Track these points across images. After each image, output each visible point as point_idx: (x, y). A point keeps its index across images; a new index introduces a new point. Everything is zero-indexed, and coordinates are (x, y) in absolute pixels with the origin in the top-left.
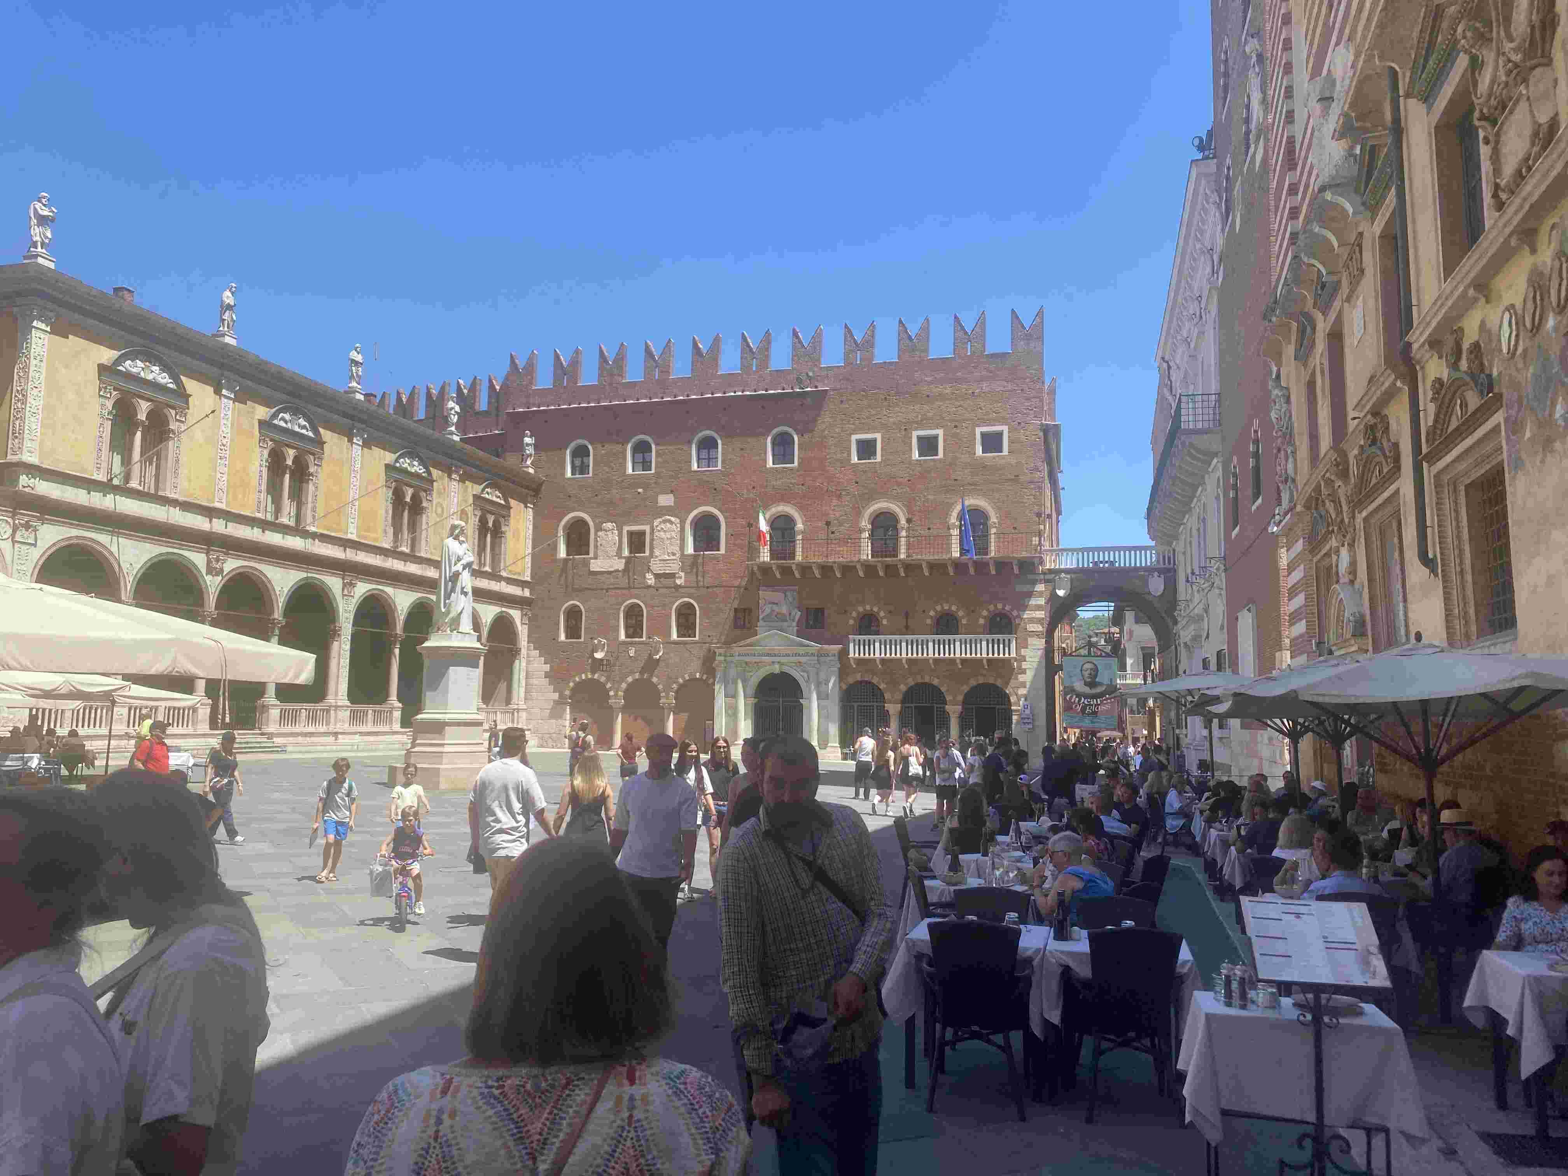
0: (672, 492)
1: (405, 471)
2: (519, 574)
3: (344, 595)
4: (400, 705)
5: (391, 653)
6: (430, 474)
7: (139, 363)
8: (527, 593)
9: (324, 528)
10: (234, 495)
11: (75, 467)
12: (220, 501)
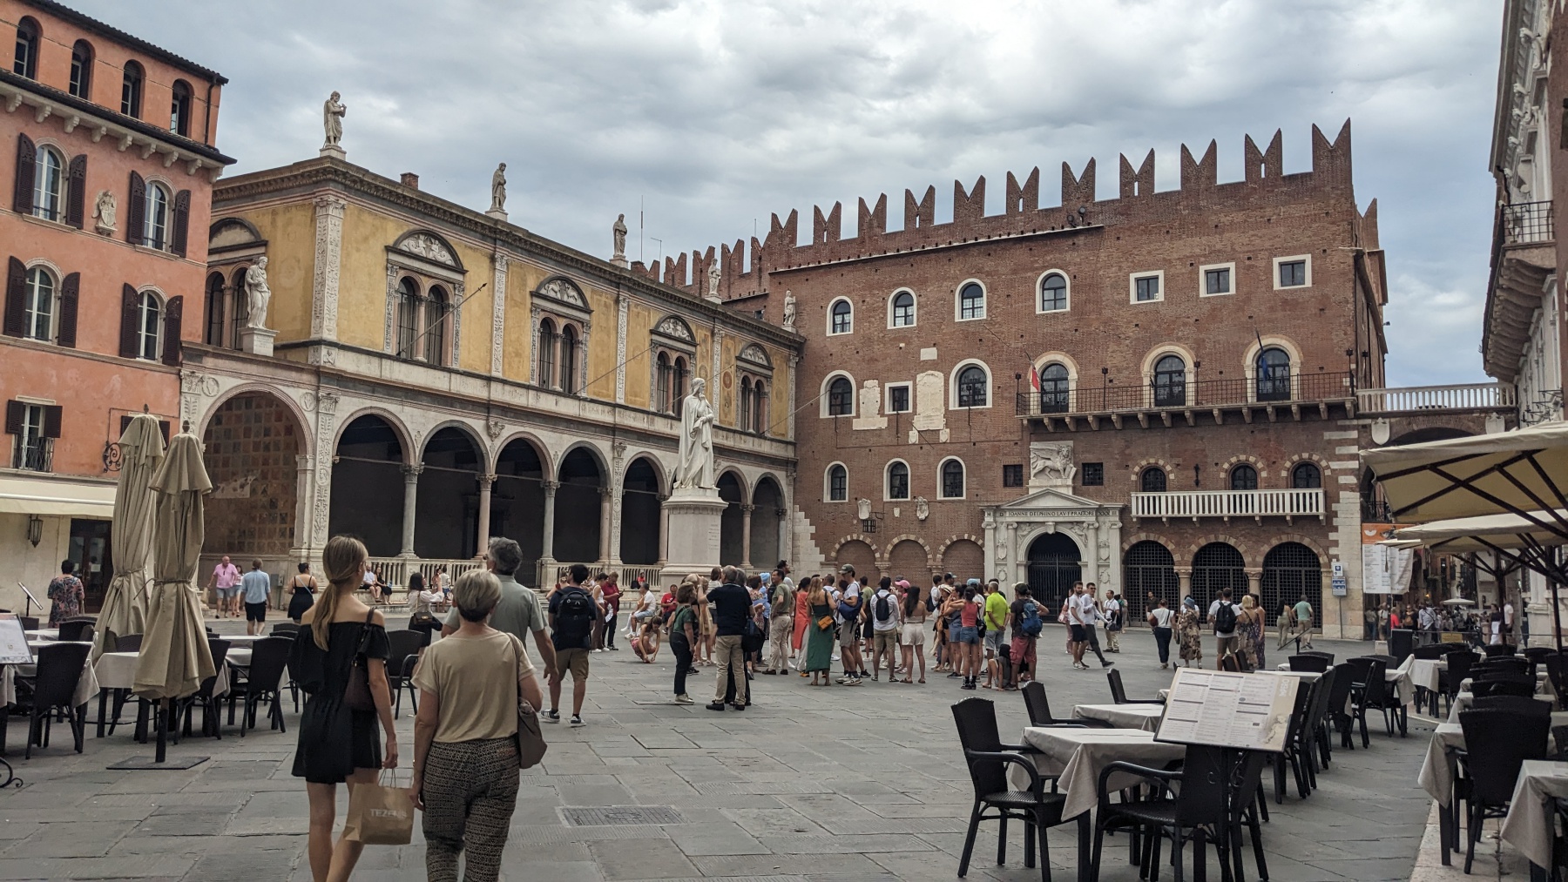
0: (935, 345)
1: (668, 336)
3: (614, 458)
6: (693, 337)
7: (421, 242)
8: (789, 453)
9: (594, 394)
10: (510, 364)
11: (368, 343)
12: (497, 370)
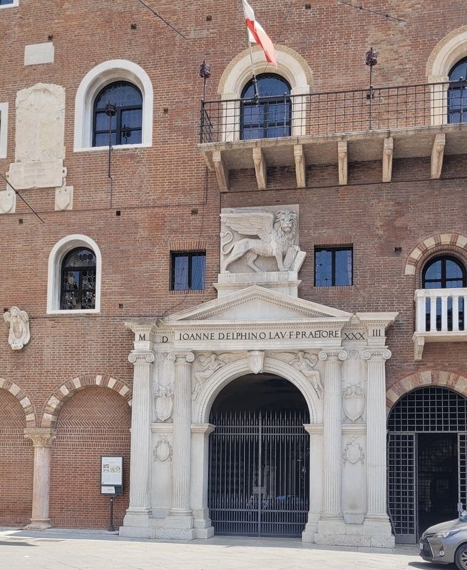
0: (50, 38)
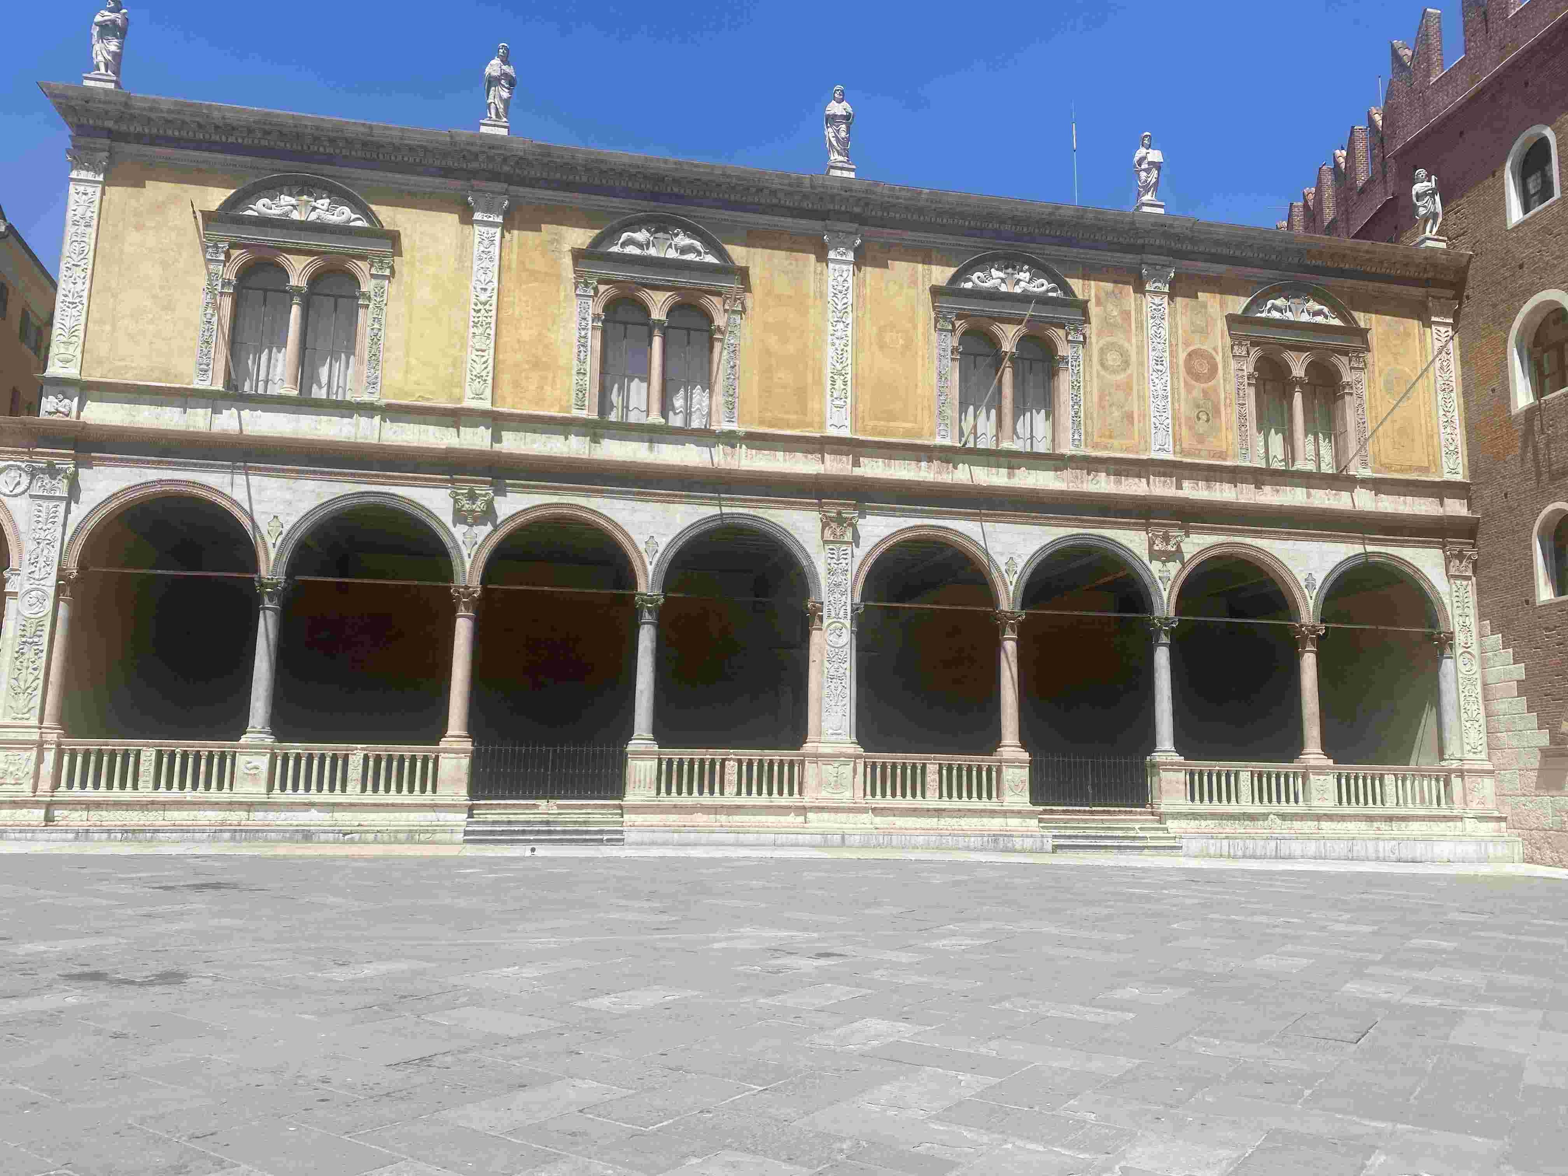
1: (993, 296)
2: (1426, 470)
3: (826, 542)
4: (1026, 756)
5: (996, 648)
6: (1068, 290)
7: (286, 200)
8: (1456, 508)
9: (762, 422)
10: (516, 384)
11: (156, 374)
12: (478, 396)
